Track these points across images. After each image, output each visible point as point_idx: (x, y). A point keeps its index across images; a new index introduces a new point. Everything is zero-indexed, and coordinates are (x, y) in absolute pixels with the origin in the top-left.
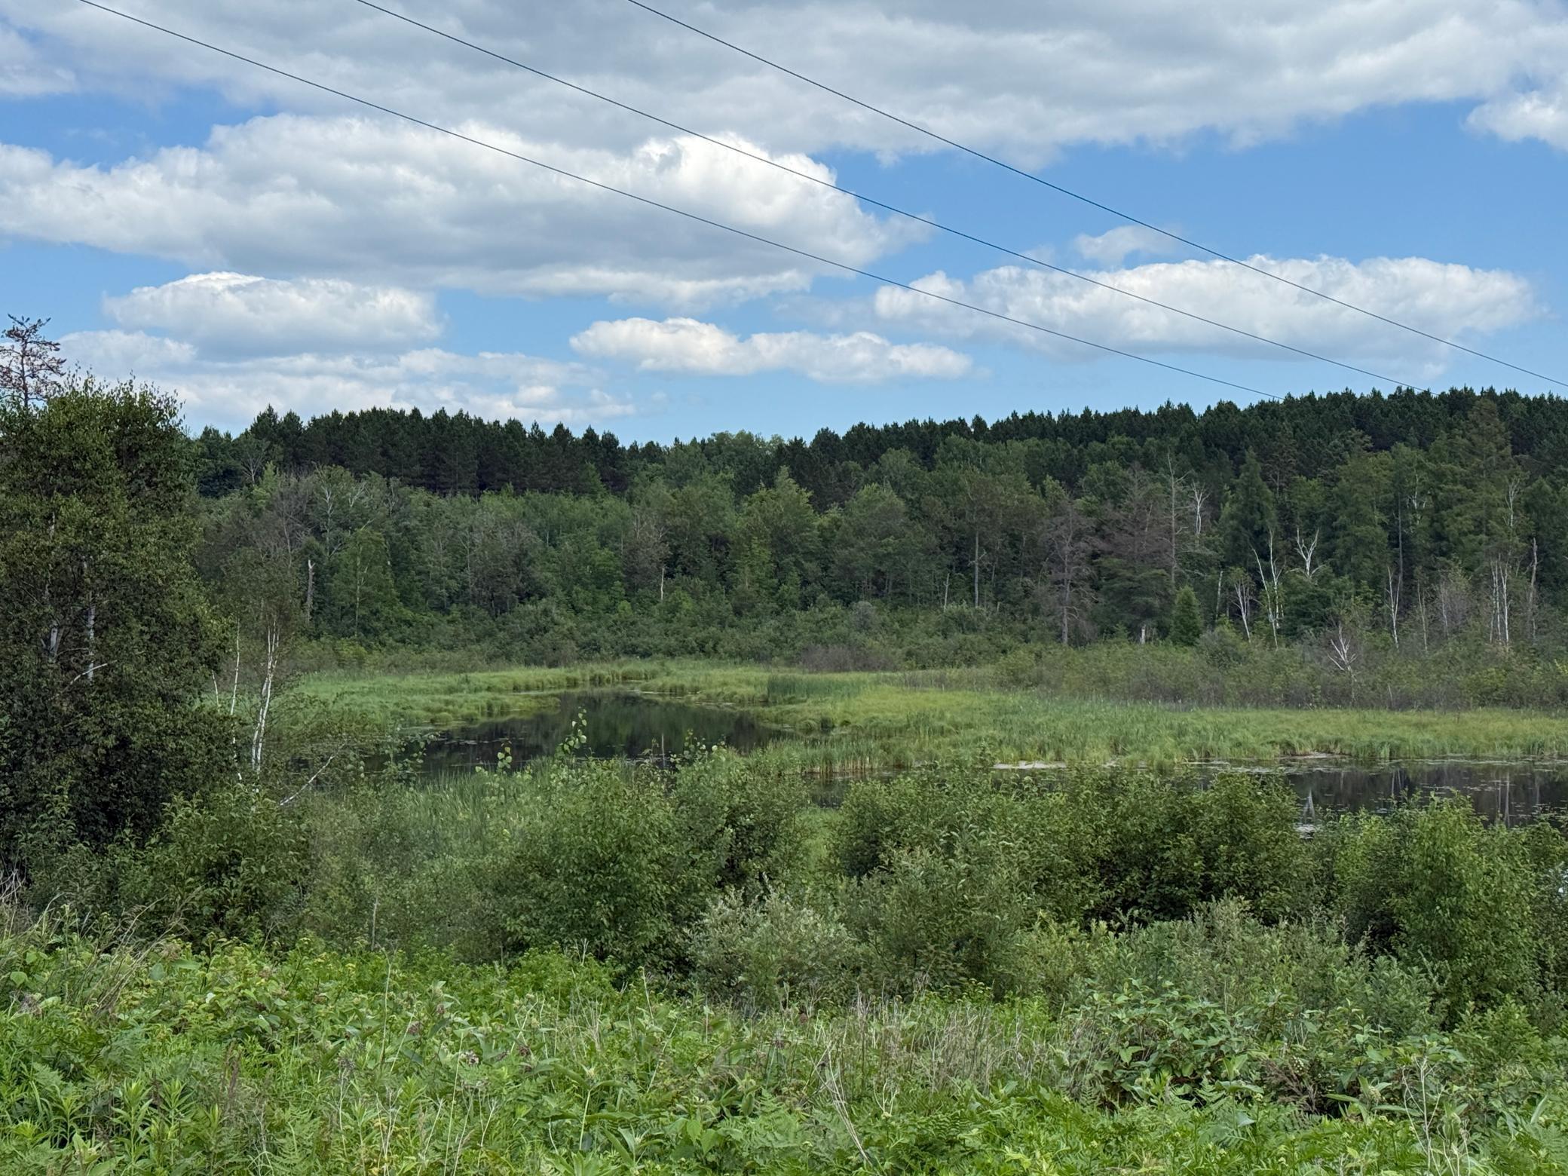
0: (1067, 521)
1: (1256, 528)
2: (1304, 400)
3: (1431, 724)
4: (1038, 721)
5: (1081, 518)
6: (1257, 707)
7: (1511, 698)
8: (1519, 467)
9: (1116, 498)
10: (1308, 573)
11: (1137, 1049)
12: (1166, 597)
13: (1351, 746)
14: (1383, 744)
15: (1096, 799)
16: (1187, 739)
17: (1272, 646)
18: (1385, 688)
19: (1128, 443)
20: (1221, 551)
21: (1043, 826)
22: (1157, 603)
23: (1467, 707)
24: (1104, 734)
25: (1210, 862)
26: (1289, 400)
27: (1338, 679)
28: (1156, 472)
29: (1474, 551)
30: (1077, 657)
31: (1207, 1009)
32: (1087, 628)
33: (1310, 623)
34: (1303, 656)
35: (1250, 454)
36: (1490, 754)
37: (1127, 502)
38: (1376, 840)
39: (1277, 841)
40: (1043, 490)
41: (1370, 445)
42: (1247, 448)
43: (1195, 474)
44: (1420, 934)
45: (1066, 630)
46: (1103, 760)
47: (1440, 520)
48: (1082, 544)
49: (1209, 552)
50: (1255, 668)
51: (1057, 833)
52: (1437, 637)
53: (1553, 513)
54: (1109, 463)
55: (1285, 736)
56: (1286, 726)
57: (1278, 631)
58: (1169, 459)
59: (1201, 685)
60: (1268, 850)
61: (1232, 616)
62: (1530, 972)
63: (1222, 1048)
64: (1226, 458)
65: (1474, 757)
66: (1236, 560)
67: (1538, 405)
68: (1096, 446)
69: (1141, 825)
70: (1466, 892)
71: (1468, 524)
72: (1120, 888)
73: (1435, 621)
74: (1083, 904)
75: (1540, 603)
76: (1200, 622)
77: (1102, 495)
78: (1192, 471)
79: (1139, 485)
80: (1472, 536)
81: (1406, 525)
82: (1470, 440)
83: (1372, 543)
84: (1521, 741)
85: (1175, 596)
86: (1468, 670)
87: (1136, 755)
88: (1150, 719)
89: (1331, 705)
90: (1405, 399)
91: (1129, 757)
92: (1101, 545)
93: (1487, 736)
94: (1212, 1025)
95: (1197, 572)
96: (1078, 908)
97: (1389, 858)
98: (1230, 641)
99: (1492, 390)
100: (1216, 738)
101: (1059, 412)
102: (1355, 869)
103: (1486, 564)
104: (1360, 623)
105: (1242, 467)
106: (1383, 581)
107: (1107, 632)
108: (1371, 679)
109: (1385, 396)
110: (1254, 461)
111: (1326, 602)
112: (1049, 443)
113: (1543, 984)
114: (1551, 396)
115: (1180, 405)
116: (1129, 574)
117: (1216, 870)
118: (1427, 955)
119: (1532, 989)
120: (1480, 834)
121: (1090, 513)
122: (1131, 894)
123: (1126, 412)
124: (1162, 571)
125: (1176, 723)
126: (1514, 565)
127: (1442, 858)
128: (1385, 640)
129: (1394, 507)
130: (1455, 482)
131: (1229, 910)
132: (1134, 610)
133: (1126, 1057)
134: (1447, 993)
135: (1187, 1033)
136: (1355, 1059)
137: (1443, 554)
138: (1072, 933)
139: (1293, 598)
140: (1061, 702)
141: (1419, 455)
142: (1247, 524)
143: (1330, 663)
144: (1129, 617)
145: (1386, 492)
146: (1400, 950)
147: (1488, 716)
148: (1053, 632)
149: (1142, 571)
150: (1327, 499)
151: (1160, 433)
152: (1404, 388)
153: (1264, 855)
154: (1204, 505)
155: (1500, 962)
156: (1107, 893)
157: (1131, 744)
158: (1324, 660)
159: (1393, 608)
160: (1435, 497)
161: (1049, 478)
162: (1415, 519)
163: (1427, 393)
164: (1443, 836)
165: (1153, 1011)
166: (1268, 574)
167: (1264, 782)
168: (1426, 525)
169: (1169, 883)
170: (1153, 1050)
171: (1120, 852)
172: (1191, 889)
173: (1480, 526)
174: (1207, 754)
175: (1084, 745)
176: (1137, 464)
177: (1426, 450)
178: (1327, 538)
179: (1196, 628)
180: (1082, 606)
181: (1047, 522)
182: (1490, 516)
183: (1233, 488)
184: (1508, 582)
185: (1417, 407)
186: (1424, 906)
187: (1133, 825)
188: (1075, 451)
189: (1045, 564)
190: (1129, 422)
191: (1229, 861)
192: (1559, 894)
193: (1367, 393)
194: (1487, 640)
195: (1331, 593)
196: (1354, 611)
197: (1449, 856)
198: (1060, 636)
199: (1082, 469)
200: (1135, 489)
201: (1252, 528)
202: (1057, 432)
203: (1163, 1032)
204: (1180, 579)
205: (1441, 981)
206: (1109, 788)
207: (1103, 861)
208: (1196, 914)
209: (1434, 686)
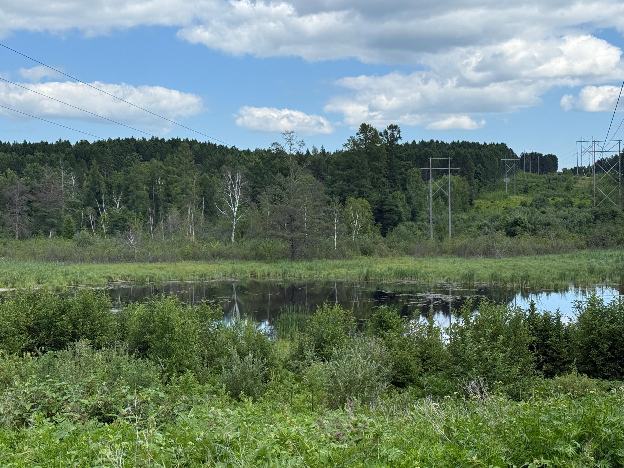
0: (17, 187)
1: (97, 191)
2: (115, 140)
3: (165, 268)
4: (4, 271)
5: (23, 186)
6: (97, 263)
7: (195, 257)
8: (197, 169)
9: (38, 178)
10: (118, 210)
11: (33, 404)
12: (60, 219)
13: (134, 277)
14: (147, 276)
15: (27, 302)
16: (69, 276)
17: (104, 239)
18: (148, 254)
19: (43, 156)
20: (83, 200)
21: (3, 315)
22: (56, 221)
23: (178, 261)
24: (33, 276)
25: (75, 326)
26: (110, 140)
27: (129, 251)
28: (55, 168)
29: (181, 201)
30: (22, 244)
31: (64, 385)
32: (26, 232)
33: (119, 229)
34: (116, 242)
35: (94, 162)
36: (187, 278)
37: (43, 180)
38: (142, 313)
39: (103, 316)
40: (6, 174)
41: (142, 159)
42: (93, 159)
43: (72, 169)
44: (158, 348)
45: (17, 233)
46: (32, 286)
47: (169, 189)
48: (24, 197)
49: (78, 201)
50: (97, 247)
51: (10, 317)
52: (167, 234)
53: (210, 187)
54: (35, 164)
55: (109, 274)
56: (109, 270)
57: (107, 232)
58: (61, 163)
59: (75, 254)
60: (99, 320)
61: (88, 227)
62: (198, 361)
63: (69, 400)
64: (84, 162)
65: (181, 280)
66: (89, 204)
67: (204, 145)
68: (29, 156)
69: (47, 312)
70: (175, 332)
71: (179, 191)
72: (37, 338)
73: (167, 228)
74: (21, 346)
75: (205, 221)
76: (74, 229)
77: (32, 177)
78: (71, 168)
79: (48, 173)
80: (180, 195)
81: (156, 190)
82: (179, 158)
83: (143, 197)
84: (198, 273)
85: (64, 218)
86: (179, 247)
87: (47, 284)
88: (53, 269)
89: (127, 261)
90: (155, 142)
91: (44, 285)
92: (32, 198)
93: (186, 272)
94: (65, 391)
95: (73, 209)
96: (19, 348)
97: (146, 320)
98: (87, 237)
99: (187, 139)
100: (81, 276)
101: (13, 142)
102: (134, 326)
103: (185, 206)
104: (138, 229)
105: (91, 166)
106: (147, 212)
107: (35, 234)
108: (143, 251)
109: (147, 140)
110: (96, 164)
111: (125, 221)
112: (9, 155)
113: (203, 364)
114: (209, 142)
115: (65, 141)
116: (44, 210)
117: (78, 329)
118: (160, 357)
119: (199, 367)
120: (180, 309)
121: (27, 184)
122: (42, 341)
123: (42, 143)
124: (58, 208)
125: (64, 270)
126: (196, 206)
127: (166, 319)
128: (148, 235)
129: (151, 183)
130: (174, 174)
131: (82, 345)
132: (47, 224)
133: (28, 407)
134: (168, 371)
135: (54, 395)
136: (123, 399)
137: (170, 202)
138: (15, 359)
139: (112, 219)
140: (15, 263)
141: (161, 164)
142: (94, 190)
143: (127, 245)
144: (44, 227)
145: (148, 178)
146: (150, 355)
147: (186, 264)
148: (11, 234)
149: (50, 208)
150: (125, 180)
151: (57, 152)
152: (154, 137)
153: (97, 322)
154: (76, 182)
155: (188, 358)
156: (31, 341)
157: (45, 279)
158: (124, 244)
159: (151, 223)
160: (166, 180)
161: (9, 169)
162: (159, 189)
163: (163, 139)
164: (167, 311)
165: (40, 388)
166: (102, 210)
167: (97, 292)
168: (163, 191)
169: (58, 335)
170: (40, 404)
171: (38, 324)
172: (67, 337)
173: (183, 191)
174: (77, 283)
175: (24, 281)
176: (47, 164)
177: (163, 161)
178: (126, 195)
179: (73, 231)
180: (24, 223)
181: (8, 188)
182: (187, 188)
183: (87, 175)
184: (194, 213)
185: (159, 145)
186: (160, 338)
187: (43, 312)
188: (20, 158)
189: (7, 205)
190: (43, 147)
191: (83, 325)
192: (209, 330)
193: (141, 139)
194: (186, 235)
195: (127, 217)
196: (136, 224)
197: (168, 318)
198: (14, 235)
199: (23, 166)
200: (46, 175)
201: (95, 191)
202: (12, 150)
203: (45, 396)
204: (66, 212)
205: (165, 367)
206: (33, 298)
207: (30, 328)
208: (69, 347)
209: (167, 253)
